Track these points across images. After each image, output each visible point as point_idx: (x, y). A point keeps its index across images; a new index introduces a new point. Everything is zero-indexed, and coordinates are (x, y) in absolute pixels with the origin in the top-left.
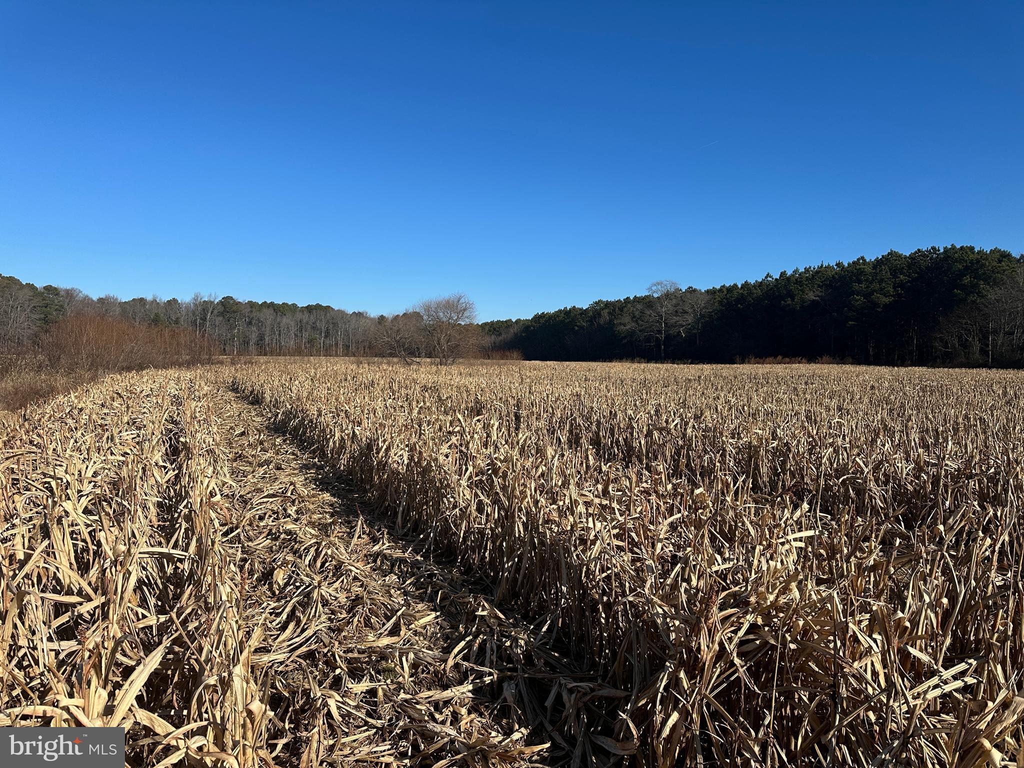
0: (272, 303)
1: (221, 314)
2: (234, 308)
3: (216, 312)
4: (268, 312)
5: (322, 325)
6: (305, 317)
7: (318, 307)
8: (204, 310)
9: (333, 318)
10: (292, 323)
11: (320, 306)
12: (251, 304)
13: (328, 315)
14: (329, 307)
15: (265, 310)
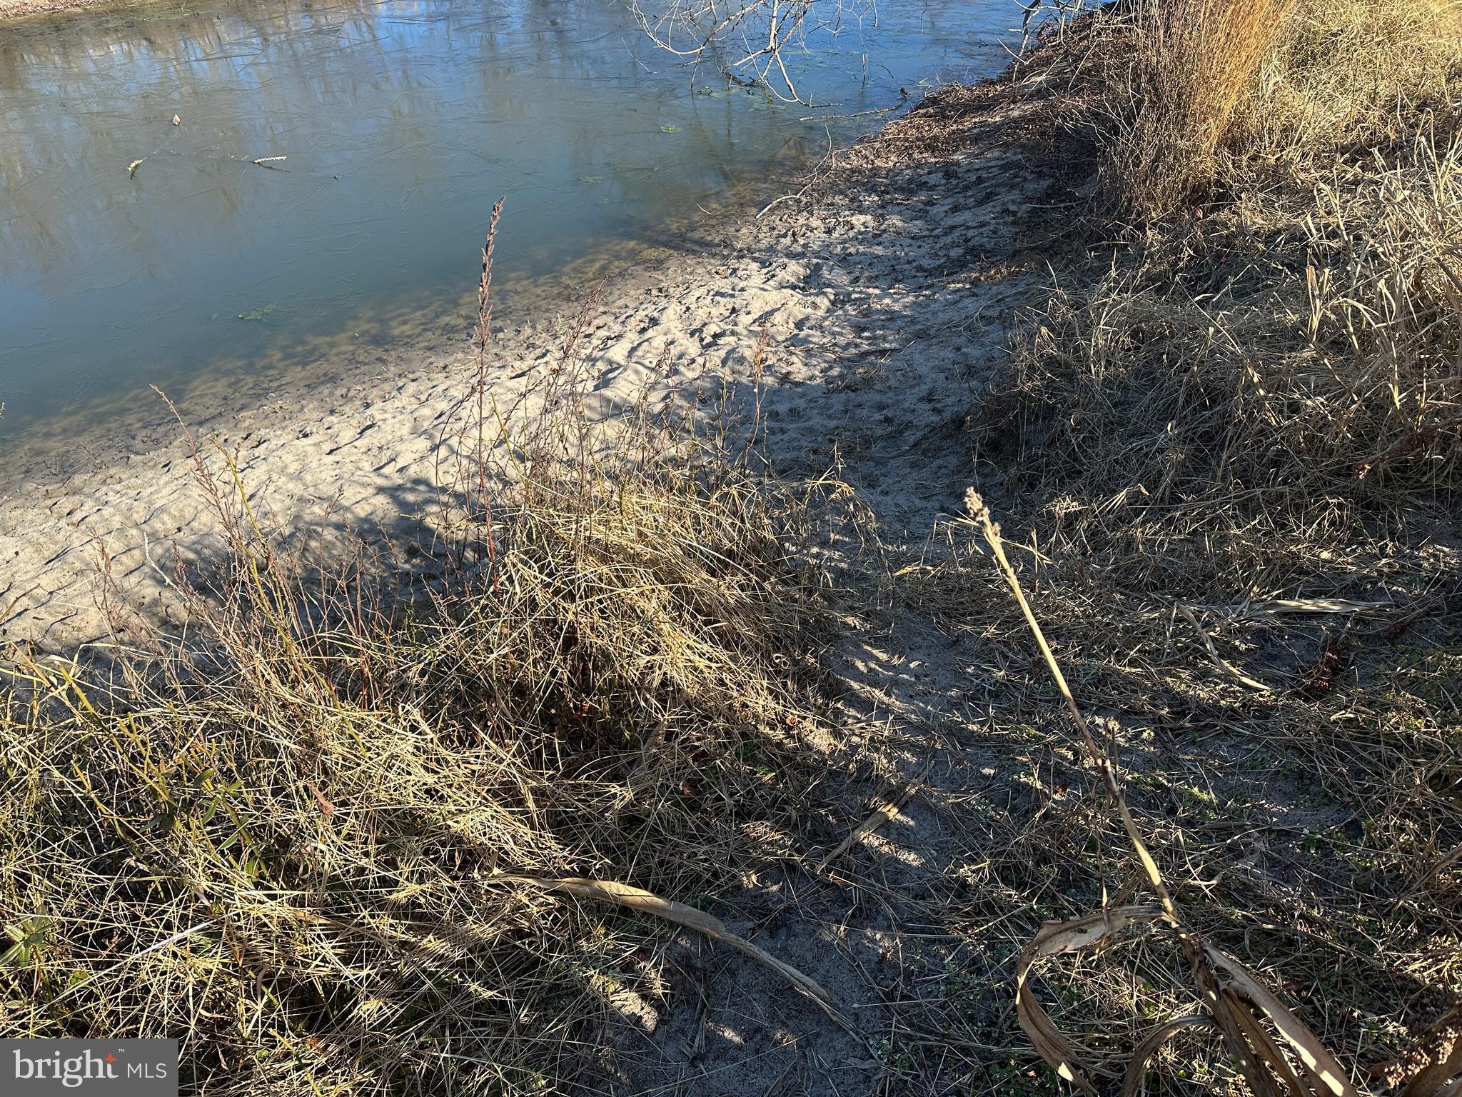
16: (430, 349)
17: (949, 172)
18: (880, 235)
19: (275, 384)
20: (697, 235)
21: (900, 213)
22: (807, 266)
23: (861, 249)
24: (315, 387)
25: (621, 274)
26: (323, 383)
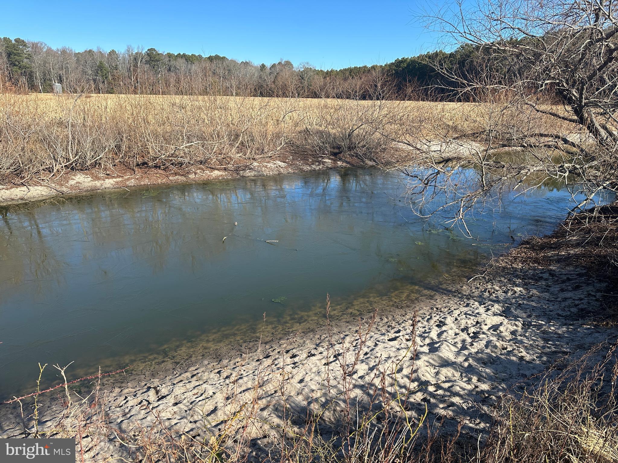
0: (184, 55)
1: (147, 62)
2: (157, 58)
3: (144, 60)
4: (182, 61)
5: (221, 72)
6: (208, 64)
7: (217, 57)
8: (135, 59)
9: (228, 66)
10: (199, 70)
11: (218, 56)
12: (170, 55)
13: (224, 63)
14: (225, 57)
15: (179, 60)
16: (348, 322)
17: (552, 274)
18: (531, 297)
19: (291, 330)
20: (444, 286)
21: (535, 288)
22: (503, 307)
23: (525, 302)
24: (307, 333)
25: (416, 299)
26: (309, 332)
